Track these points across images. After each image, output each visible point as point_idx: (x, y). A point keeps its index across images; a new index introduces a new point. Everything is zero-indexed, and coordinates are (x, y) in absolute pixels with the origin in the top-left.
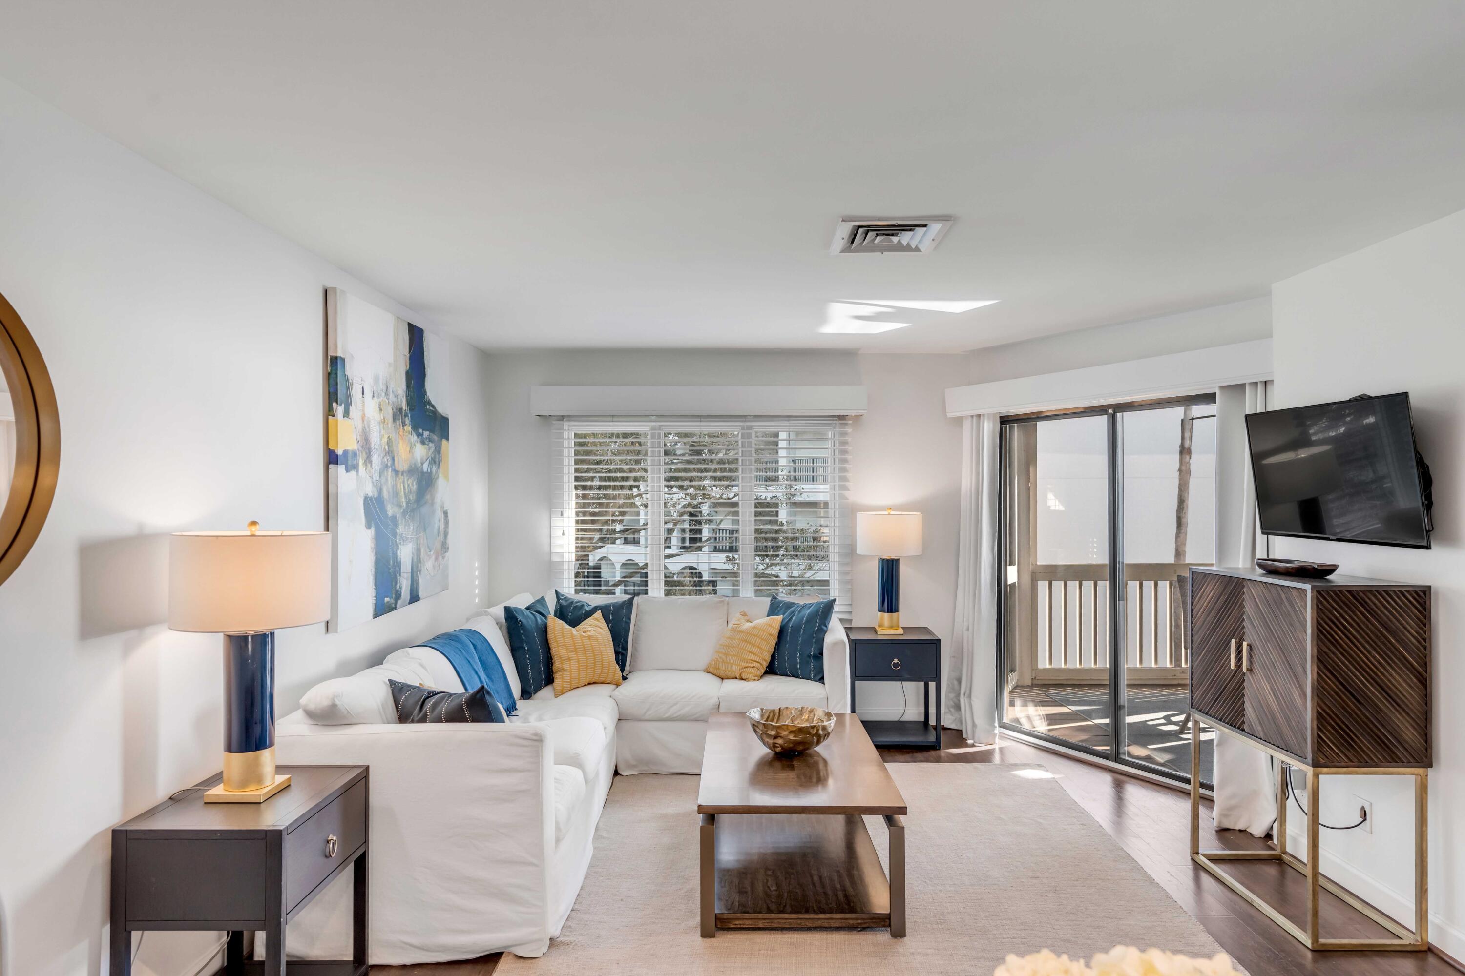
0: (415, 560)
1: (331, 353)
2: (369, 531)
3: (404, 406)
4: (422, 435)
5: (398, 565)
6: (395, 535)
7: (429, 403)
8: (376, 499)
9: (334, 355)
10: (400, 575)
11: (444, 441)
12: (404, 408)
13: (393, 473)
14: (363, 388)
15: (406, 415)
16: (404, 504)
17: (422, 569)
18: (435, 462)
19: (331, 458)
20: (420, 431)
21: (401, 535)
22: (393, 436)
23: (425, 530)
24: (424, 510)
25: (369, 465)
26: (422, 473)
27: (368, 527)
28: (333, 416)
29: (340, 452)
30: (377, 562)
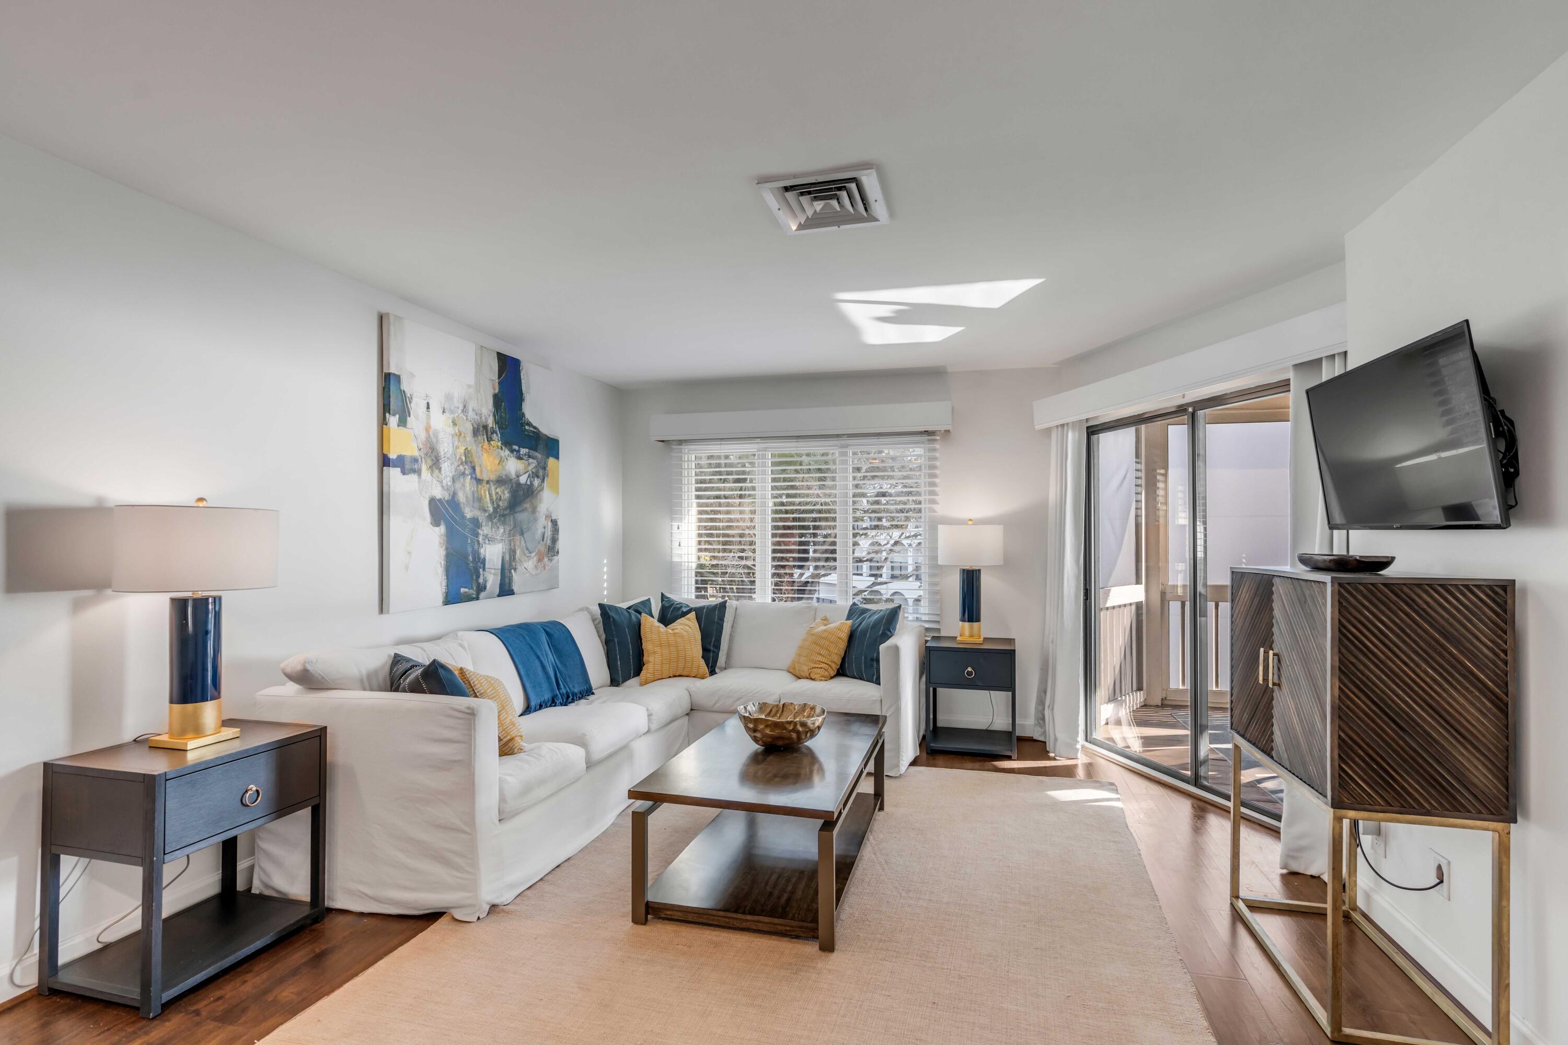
0: (507, 558)
1: (385, 371)
2: (437, 529)
3: (491, 422)
4: (518, 451)
5: (480, 562)
6: (477, 535)
7: (529, 424)
8: (447, 501)
9: (387, 371)
10: (484, 570)
11: (551, 460)
12: (491, 425)
13: (474, 482)
14: (428, 404)
15: (493, 432)
16: (491, 509)
17: (519, 567)
18: (538, 477)
19: (385, 461)
20: (516, 447)
21: (486, 536)
22: (473, 447)
23: (522, 534)
24: (522, 517)
25: (437, 472)
26: (518, 484)
27: (436, 523)
28: (386, 425)
29: (393, 456)
30: (449, 557)
